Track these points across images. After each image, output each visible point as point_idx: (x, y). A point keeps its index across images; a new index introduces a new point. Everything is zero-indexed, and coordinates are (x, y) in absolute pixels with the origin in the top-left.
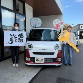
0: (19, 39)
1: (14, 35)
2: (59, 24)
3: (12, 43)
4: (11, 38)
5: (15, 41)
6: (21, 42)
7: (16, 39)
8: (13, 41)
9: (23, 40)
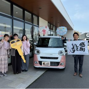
0: (81, 48)
1: (75, 44)
3: (74, 52)
5: (77, 50)
6: (83, 51)
8: (75, 50)
9: (84, 49)
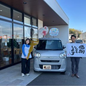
0: (80, 50)
1: (75, 47)
2: (45, 30)
3: (73, 54)
4: (72, 49)
5: (76, 52)
6: (83, 53)
7: (77, 51)
8: (74, 52)
